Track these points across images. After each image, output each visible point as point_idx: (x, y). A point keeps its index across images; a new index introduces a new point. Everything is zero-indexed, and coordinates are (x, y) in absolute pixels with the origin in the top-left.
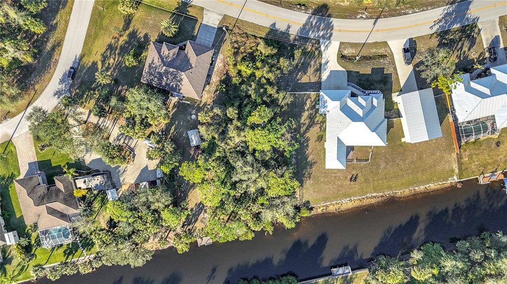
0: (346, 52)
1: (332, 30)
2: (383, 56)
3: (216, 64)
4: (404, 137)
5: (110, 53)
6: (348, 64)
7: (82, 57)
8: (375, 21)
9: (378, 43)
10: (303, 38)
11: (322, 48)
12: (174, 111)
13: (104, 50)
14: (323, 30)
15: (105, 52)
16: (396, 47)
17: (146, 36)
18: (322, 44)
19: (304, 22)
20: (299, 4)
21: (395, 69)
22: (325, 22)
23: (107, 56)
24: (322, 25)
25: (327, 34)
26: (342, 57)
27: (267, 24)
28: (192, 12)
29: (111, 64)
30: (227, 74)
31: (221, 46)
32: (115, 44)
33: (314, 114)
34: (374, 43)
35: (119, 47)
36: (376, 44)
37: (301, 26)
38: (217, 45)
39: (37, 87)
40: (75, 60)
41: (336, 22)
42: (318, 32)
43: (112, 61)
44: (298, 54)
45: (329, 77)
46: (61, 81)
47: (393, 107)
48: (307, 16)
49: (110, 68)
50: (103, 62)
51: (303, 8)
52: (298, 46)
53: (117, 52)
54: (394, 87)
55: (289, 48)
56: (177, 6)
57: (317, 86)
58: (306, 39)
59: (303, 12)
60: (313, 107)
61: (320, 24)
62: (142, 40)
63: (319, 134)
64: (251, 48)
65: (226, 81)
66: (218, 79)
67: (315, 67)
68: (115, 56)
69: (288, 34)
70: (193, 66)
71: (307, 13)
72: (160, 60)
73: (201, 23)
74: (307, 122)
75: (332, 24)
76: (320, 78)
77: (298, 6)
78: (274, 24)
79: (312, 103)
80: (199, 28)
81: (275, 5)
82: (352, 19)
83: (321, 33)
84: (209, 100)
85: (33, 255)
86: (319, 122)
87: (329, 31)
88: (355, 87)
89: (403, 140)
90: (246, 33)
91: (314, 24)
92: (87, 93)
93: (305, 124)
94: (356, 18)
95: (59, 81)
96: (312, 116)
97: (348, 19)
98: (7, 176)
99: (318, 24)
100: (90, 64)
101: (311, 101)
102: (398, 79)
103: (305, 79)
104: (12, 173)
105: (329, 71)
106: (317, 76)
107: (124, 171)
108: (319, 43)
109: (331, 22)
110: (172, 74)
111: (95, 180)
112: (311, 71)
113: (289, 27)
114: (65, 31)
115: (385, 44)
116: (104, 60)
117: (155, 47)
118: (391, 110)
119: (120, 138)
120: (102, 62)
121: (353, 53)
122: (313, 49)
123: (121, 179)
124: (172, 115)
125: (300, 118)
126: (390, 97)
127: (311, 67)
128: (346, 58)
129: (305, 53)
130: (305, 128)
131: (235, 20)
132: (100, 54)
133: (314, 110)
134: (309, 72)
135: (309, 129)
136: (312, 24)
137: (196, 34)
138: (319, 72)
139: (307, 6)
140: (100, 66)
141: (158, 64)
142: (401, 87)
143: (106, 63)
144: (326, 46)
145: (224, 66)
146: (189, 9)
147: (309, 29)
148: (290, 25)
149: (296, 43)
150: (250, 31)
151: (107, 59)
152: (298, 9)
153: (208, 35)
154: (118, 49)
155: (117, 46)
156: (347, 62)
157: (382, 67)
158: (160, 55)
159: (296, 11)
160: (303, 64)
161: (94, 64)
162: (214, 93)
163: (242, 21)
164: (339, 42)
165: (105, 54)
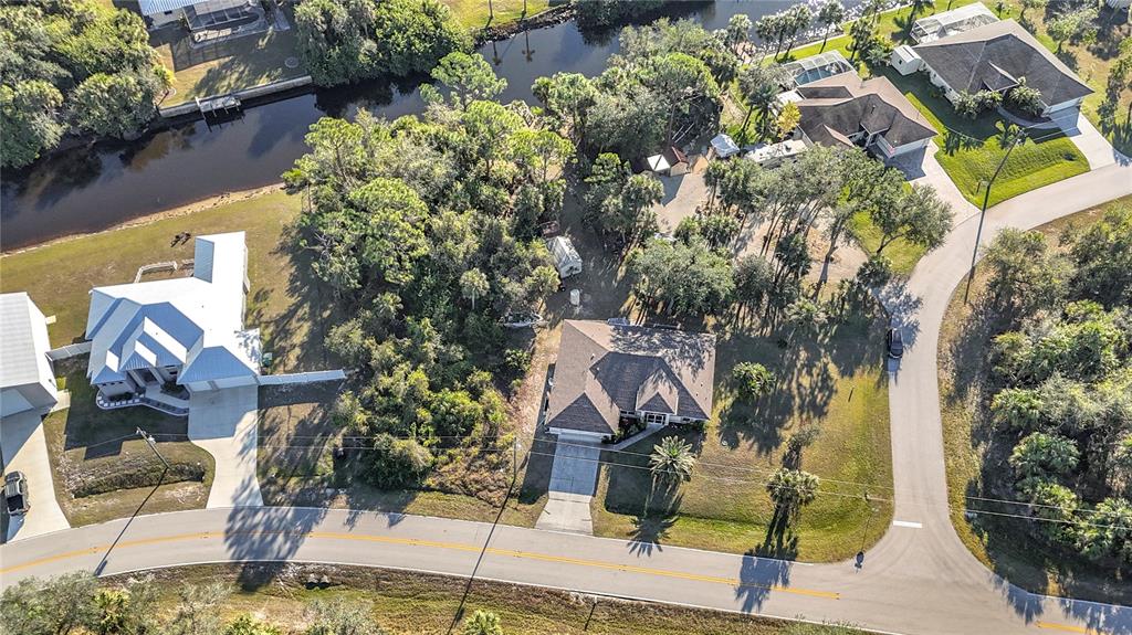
0: (190, 488)
1: (227, 532)
2: (84, 492)
3: (538, 411)
4: (48, 326)
5: (815, 398)
6: (186, 458)
7: (883, 381)
8: (99, 574)
9: (98, 521)
10: (310, 503)
11: (256, 484)
12: (626, 305)
13: (833, 402)
14: (256, 526)
15: (829, 397)
16: (45, 515)
17: (734, 444)
18: (257, 496)
19: (307, 539)
20: (324, 586)
21: (54, 463)
22: (247, 545)
23: (820, 391)
24: (257, 536)
25: (243, 518)
26: (199, 474)
27: (410, 522)
28: (627, 522)
29: (804, 372)
30: (508, 393)
31: (532, 450)
32: (808, 418)
33: (277, 340)
34: (108, 518)
35: (796, 414)
36: (103, 517)
37: (315, 528)
38: (544, 447)
39: (968, 311)
40: (896, 375)
41: (221, 553)
42: (269, 518)
43: (806, 381)
44: (326, 466)
45: (239, 419)
46: (916, 327)
47: (70, 379)
48: (300, 556)
49: (803, 366)
50: (826, 378)
51: (312, 578)
52: (326, 484)
53: (797, 400)
54: (61, 422)
55: (349, 479)
56: (667, 531)
57: (267, 397)
58: (298, 502)
59: (311, 568)
60: (281, 352)
61: (263, 539)
62: (741, 435)
63: (264, 303)
64: (451, 458)
65: (508, 377)
66: (529, 381)
67: (275, 436)
68: (799, 393)
69: (352, 507)
70: (590, 374)
71: (298, 564)
72: (676, 371)
73: (594, 495)
74: (294, 324)
75: (229, 542)
76: (262, 417)
77: (326, 579)
78: (392, 523)
79: (280, 362)
80: (598, 480)
81: (395, 571)
82: (169, 569)
83: (259, 516)
84: (545, 336)
86: (263, 325)
87: (238, 525)
88: (164, 406)
89: (52, 319)
90: (470, 494)
92: (844, 312)
93: (299, 320)
94: (158, 573)
95: (920, 327)
96: (283, 335)
97: (180, 568)
98: (960, 148)
99: (269, 538)
100: (858, 372)
101: (285, 366)
102: (50, 441)
103: (302, 411)
104: (952, 155)
105: (237, 433)
106: (271, 418)
108: (265, 496)
109: (231, 546)
112: (288, 428)
113: (351, 522)
114: (947, 431)
115: (75, 521)
116: (824, 381)
117: (697, 405)
118: (76, 373)
119: (739, 243)
120: (828, 376)
121: (171, 489)
122: (281, 481)
124: (628, 297)
125: (311, 331)
126: (75, 399)
127: (288, 439)
128: (191, 473)
129: (310, 472)
130: (300, 313)
131: (503, 517)
132: (840, 390)
133: (276, 347)
134: (292, 428)
135: (290, 311)
136: (287, 534)
137: (603, 468)
138: (266, 427)
139: (302, 584)
140: (833, 370)
141: (679, 363)
142: (41, 425)
143: (818, 375)
144: (245, 490)
145: (517, 409)
146: (634, 528)
147: (293, 523)
148: (348, 527)
149: (329, 491)
150: (461, 500)
151: (820, 384)
152: (325, 573)
153: (570, 471)
154: (796, 407)
155: (801, 413)
156: (188, 464)
157: (90, 462)
158: (678, 384)
159: (332, 565)
160: (310, 443)
161: (847, 372)
162: (534, 349)
163: (485, 519)
164: (210, 505)
165: (827, 394)
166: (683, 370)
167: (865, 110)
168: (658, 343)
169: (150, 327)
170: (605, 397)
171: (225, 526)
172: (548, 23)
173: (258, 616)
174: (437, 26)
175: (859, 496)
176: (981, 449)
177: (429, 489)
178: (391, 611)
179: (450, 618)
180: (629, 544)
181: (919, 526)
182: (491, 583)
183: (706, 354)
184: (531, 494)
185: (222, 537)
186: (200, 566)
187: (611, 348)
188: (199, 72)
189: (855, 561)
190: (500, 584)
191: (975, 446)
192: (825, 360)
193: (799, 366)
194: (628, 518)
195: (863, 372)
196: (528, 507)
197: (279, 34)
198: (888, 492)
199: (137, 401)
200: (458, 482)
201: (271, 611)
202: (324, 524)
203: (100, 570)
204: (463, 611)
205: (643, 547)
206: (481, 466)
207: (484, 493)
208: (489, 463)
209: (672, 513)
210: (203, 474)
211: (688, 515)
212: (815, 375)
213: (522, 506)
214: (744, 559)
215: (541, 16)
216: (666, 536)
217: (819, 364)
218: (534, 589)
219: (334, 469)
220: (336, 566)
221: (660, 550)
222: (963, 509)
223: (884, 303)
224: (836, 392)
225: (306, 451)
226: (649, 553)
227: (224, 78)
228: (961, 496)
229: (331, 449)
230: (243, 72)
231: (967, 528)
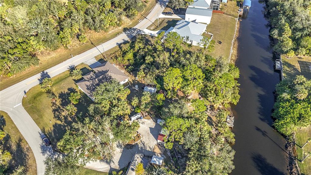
5: (58, 112)
7: (43, 130)
8: (146, 18)
10: (133, 38)
13: (53, 115)
25: (138, 31)
28: (79, 68)
32: (56, 107)
35: (60, 106)
40: (40, 134)
50: (59, 119)
53: (62, 108)
68: (62, 110)
72: (90, 81)
73: (89, 66)
77: (117, 35)
94: (140, 22)
95: (42, 154)
100: (52, 128)
107: (143, 144)
109: (134, 28)
110: (103, 78)
111: (136, 160)
113: (123, 40)
116: (59, 118)
120: (59, 120)
123: (148, 149)
132: (53, 119)
136: (129, 33)
140: (59, 122)
143: (62, 118)
146: (76, 68)
151: (59, 116)
154: (61, 106)
161: (55, 126)
165: (56, 116)
180: (75, 65)
181: (14, 107)
192: (63, 123)
195: (51, 130)
211: (68, 77)
212: (62, 117)
216: (69, 71)
217: (64, 120)
221: (68, 68)
223: (58, 153)
224: (54, 118)
228: (6, 120)
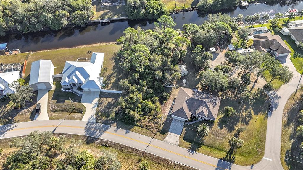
0: (79, 115)
1: (85, 128)
2: (54, 111)
3: (169, 110)
4: (54, 69)
5: (246, 119)
6: (79, 107)
7: (266, 117)
10: (107, 124)
11: (95, 117)
12: (198, 86)
13: (251, 121)
14: (93, 127)
15: (250, 119)
16: (44, 115)
17: (221, 128)
18: (94, 120)
19: (105, 133)
20: (106, 146)
21: (49, 103)
22: (89, 132)
23: (248, 117)
24: (92, 130)
25: (90, 125)
26: (82, 111)
27: (131, 133)
28: (188, 144)
29: (244, 111)
30: (162, 104)
31: (166, 120)
32: (243, 124)
33: (107, 81)
34: (58, 119)
35: (240, 123)
36: (57, 118)
37: (107, 131)
38: (169, 120)
39: (293, 102)
40: (270, 116)
41: (83, 133)
42: (96, 126)
43: (244, 114)
44: (113, 115)
45: (94, 99)
46: (278, 104)
47: (56, 83)
48: (101, 137)
49: (244, 110)
50: (250, 114)
51: (104, 144)
52: (112, 120)
53: (241, 119)
54: (52, 93)
55: (118, 119)
56: (199, 149)
57: (102, 95)
58: (104, 123)
59: (104, 141)
60: (107, 84)
61: (94, 131)
62: (224, 126)
63: (105, 71)
64: (145, 118)
65: (163, 100)
66: (168, 102)
67: (102, 105)
68: (242, 117)
69: (117, 127)
70: (185, 103)
71: (101, 139)
72: (208, 106)
73: (181, 135)
74: (112, 78)
75: (85, 130)
76: (100, 100)
77: (107, 144)
78: (126, 133)
79: (107, 86)
80: (182, 131)
81: (125, 146)
82: (70, 134)
83: (94, 125)
84: (174, 91)
85: (271, 27)
86: (104, 77)
87: (88, 126)
88: (77, 93)
89: (56, 67)
90: (148, 129)
91: (98, 132)
92: (258, 97)
93: (113, 77)
94: (67, 135)
96: (109, 80)
97: (72, 135)
98: (297, 57)
99: (95, 131)
100: (259, 114)
101: (108, 88)
102: (49, 97)
103: (110, 100)
104: (295, 58)
105: (93, 103)
106: (101, 101)
108: (96, 120)
109: (85, 131)
112: (105, 104)
113: (116, 131)
114: (283, 135)
115: (50, 118)
116: (249, 115)
117: (213, 116)
118: (58, 82)
119: (232, 74)
121: (74, 114)
122: (101, 117)
124: (199, 83)
125: (116, 80)
126: (57, 88)
127: (105, 106)
128: (80, 111)
129: (109, 116)
130: (114, 75)
131: (155, 137)
134: (106, 104)
135: (112, 74)
136: (100, 131)
137: (184, 128)
138: (100, 102)
139: (101, 145)
140: (252, 112)
141: (210, 104)
142: (48, 93)
143: (248, 113)
144: (92, 118)
145: (164, 108)
146: (190, 146)
147: (102, 128)
148: (115, 132)
149: (112, 122)
150: (145, 130)
151: (248, 116)
152: (107, 143)
153: (175, 127)
154: (240, 121)
155: (241, 123)
156: (79, 109)
157: (57, 104)
158: (209, 109)
159: (109, 141)
160: (110, 108)
161: (256, 113)
162: (171, 94)
163: (150, 136)
164: (82, 120)
165: (250, 118)
166: (211, 106)
167: (272, 43)
168: (205, 97)
169: (77, 73)
170: (188, 110)
171: (85, 126)
172: (190, 11)
173: (89, 151)
174: (161, 8)
175: (254, 148)
176: (292, 141)
177: (137, 126)
178: (122, 156)
179: (137, 161)
180: (188, 150)
181: (271, 160)
182: (149, 154)
183: (218, 102)
184: (164, 132)
185: (84, 129)
186: (77, 135)
187: (192, 96)
188: (102, 13)
189: (251, 167)
190: (151, 155)
191: (290, 140)
192: (251, 109)
193: (243, 110)
194: (189, 143)
195: (261, 114)
196: (162, 135)
197: (122, 6)
198: (263, 149)
199: (71, 91)
200: (145, 125)
201: (92, 150)
202: (109, 130)
203: (54, 131)
204: (140, 160)
205: (192, 152)
206: (152, 122)
207: (152, 129)
208: (154, 121)
209: (201, 144)
210: (82, 112)
211: (205, 145)
212: (247, 113)
213: (161, 135)
214: (219, 160)
215: (188, 9)
216: (198, 150)
217: (249, 110)
218: (160, 158)
219: (115, 116)
220: (110, 142)
221: (196, 153)
222: (284, 157)
223: (269, 96)
224: (252, 118)
225: (109, 110)
226: (193, 154)
227: (107, 15)
228: (284, 154)
229: (115, 111)
230: (112, 14)
231: (285, 163)
